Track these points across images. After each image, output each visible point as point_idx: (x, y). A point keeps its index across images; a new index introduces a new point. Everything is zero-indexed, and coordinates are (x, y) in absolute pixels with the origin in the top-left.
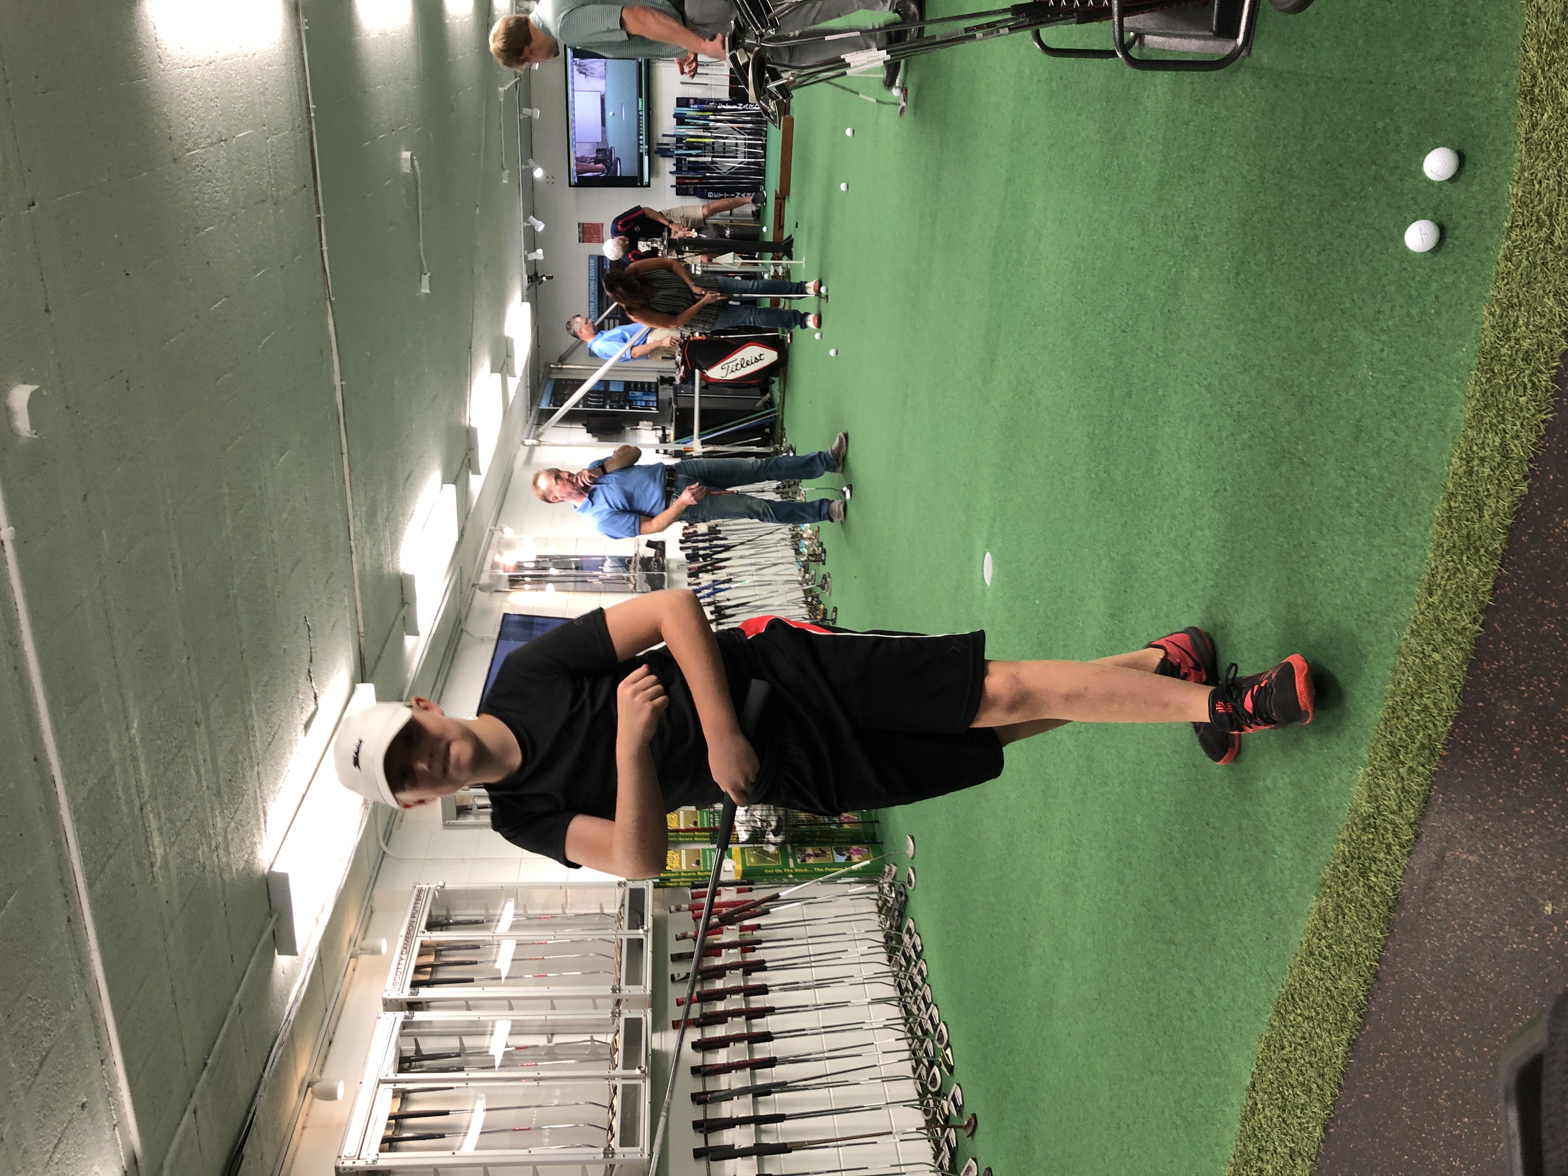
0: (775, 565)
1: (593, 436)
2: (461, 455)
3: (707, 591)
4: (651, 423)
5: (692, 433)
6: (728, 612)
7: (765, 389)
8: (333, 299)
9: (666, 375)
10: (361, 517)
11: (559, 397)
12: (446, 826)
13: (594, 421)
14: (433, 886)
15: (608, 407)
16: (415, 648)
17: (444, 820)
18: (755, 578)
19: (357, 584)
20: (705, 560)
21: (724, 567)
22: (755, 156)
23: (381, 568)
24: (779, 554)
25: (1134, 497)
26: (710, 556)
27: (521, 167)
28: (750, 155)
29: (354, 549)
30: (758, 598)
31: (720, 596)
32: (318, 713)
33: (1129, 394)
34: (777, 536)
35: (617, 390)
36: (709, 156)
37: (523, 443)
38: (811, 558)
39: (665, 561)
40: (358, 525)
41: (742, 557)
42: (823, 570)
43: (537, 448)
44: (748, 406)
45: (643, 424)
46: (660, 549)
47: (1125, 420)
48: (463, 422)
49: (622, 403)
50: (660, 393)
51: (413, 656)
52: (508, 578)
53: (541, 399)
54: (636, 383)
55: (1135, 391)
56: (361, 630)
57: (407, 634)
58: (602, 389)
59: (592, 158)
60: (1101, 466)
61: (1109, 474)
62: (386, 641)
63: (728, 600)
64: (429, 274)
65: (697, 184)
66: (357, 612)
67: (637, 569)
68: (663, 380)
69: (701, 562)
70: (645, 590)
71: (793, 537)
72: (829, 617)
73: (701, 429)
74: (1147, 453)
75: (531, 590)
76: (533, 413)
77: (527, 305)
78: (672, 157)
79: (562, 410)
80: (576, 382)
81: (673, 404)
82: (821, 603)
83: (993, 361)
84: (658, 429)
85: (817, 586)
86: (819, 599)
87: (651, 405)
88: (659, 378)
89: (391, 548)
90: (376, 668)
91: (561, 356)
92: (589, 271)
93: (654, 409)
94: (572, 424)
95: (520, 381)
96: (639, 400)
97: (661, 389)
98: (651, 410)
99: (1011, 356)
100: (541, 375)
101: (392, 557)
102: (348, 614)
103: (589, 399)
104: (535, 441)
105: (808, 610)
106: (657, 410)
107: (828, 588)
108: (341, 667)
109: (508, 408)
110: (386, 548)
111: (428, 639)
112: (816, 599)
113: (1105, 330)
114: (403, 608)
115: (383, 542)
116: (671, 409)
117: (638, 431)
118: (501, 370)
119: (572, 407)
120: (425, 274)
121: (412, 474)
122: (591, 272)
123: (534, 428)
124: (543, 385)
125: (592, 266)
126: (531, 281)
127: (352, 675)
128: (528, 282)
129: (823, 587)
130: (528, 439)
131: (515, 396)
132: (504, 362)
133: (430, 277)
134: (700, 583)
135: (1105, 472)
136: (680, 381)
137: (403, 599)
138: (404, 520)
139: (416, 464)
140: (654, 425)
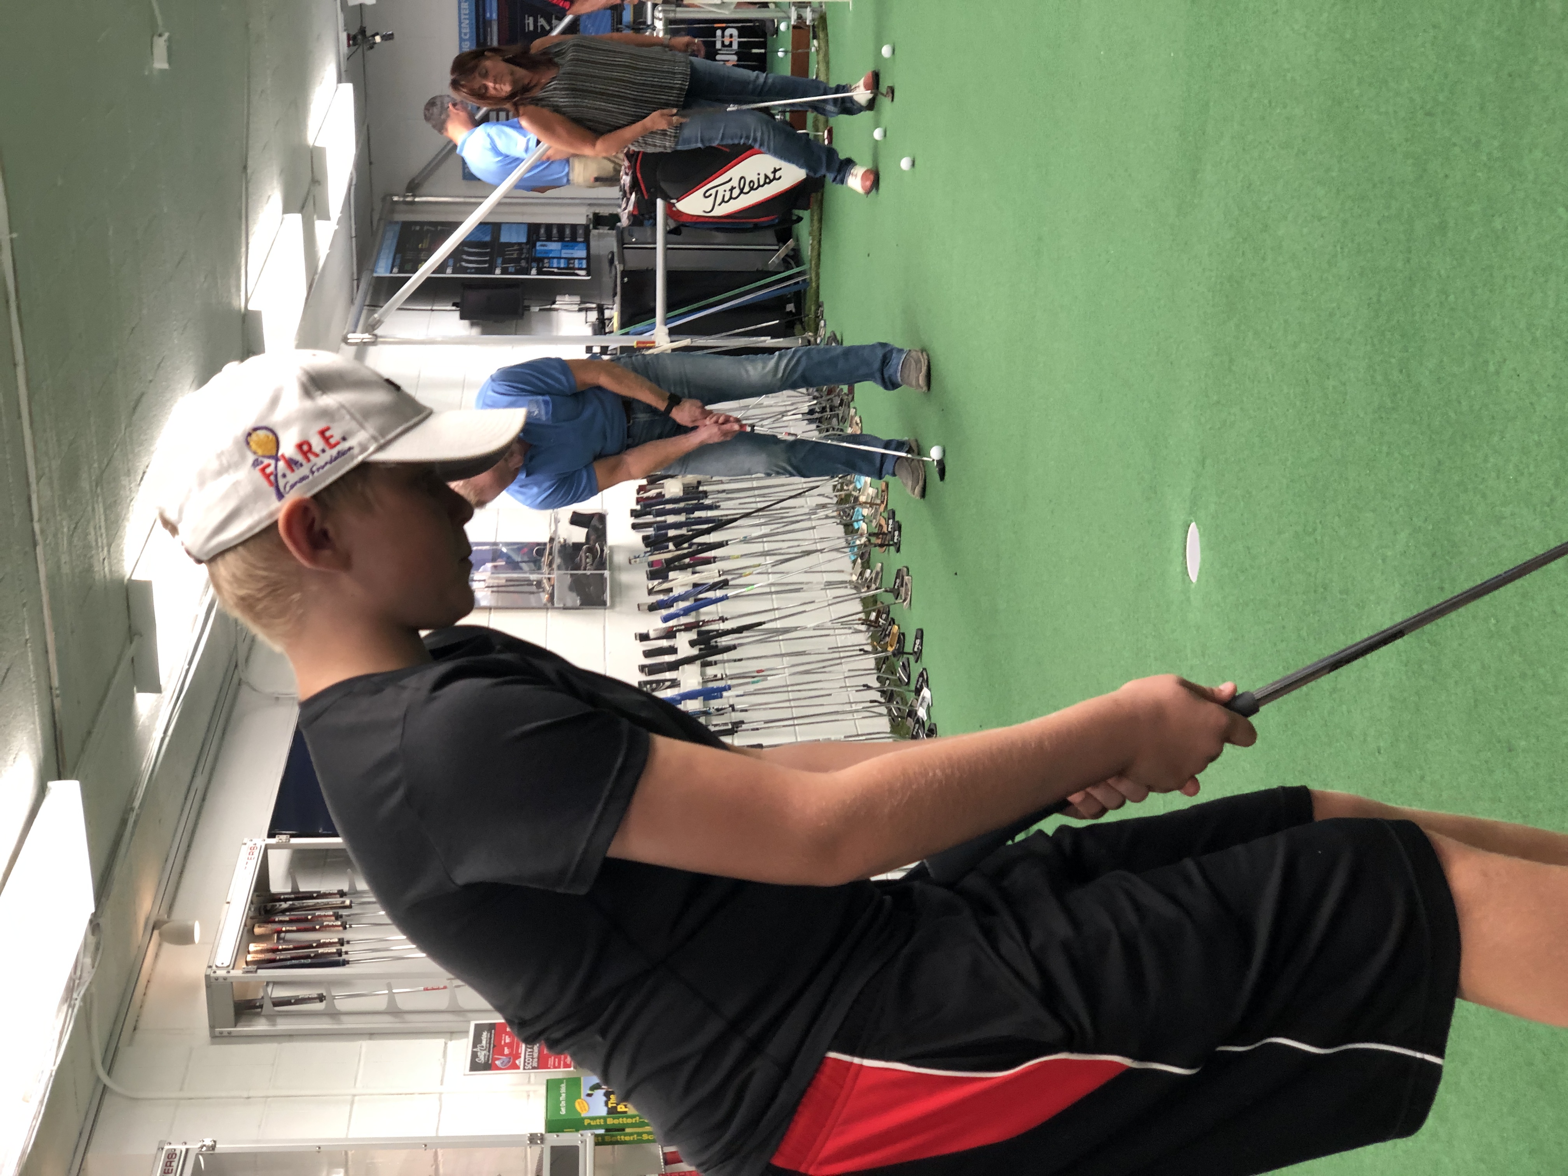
0: (808, 553)
1: (473, 325)
3: (682, 605)
4: (577, 299)
5: (652, 313)
6: (724, 641)
7: (784, 234)
9: (605, 211)
10: (51, 478)
11: (409, 255)
12: (216, 1038)
13: (473, 296)
14: (195, 1146)
15: (498, 271)
16: (154, 717)
17: (212, 1027)
18: (772, 578)
19: (45, 599)
20: (678, 546)
21: (714, 560)
23: (89, 569)
24: (816, 534)
25: (1452, 415)
26: (688, 539)
29: (39, 537)
30: (777, 614)
31: (708, 613)
33: (1442, 228)
34: (811, 501)
35: (514, 240)
37: (345, 340)
38: (874, 540)
39: (606, 551)
40: (46, 492)
41: (746, 540)
42: (893, 561)
43: (372, 350)
44: (752, 263)
45: (564, 302)
46: (596, 529)
47: (1435, 274)
48: (235, 303)
49: (523, 264)
50: (593, 243)
51: (150, 729)
53: (379, 253)
54: (549, 227)
55: (1452, 224)
56: (56, 683)
57: (139, 691)
58: (488, 239)
60: (1393, 360)
61: (1409, 376)
62: (101, 703)
63: (723, 619)
64: (166, 35)
66: (47, 652)
67: (555, 566)
68: (598, 220)
69: (671, 552)
70: (569, 604)
71: (841, 501)
72: (908, 648)
73: (670, 306)
74: (1476, 335)
76: (363, 285)
77: (348, 89)
79: (416, 279)
80: (439, 228)
81: (616, 262)
82: (894, 623)
83: (1195, 172)
84: (591, 309)
85: (886, 591)
86: (891, 616)
87: (577, 266)
88: (591, 216)
89: (107, 535)
90: (83, 750)
91: (413, 181)
92: (460, 23)
93: (583, 273)
94: (433, 304)
95: (337, 227)
96: (554, 258)
97: (594, 236)
98: (577, 275)
99: (1228, 162)
100: (376, 217)
101: (109, 551)
102: (30, 654)
103: (465, 257)
104: (367, 335)
105: (871, 636)
106: (588, 275)
107: (906, 594)
108: (19, 751)
109: (317, 277)
110: (99, 534)
111: (178, 698)
112: (884, 616)
113: (1395, 112)
114: (131, 643)
115: (92, 524)
116: (613, 273)
117: (555, 313)
118: (303, 207)
119: (433, 273)
120: (160, 35)
121: (144, 399)
122: (463, 25)
123: (365, 312)
124: (380, 232)
125: (465, 14)
126: (354, 44)
127: (40, 765)
128: (349, 45)
129: (897, 593)
130: (354, 332)
131: (328, 255)
132: (308, 194)
133: (169, 40)
134: (670, 590)
135: (1401, 371)
136: (629, 220)
137: (130, 627)
138: (130, 483)
139: (151, 381)
140: (582, 302)
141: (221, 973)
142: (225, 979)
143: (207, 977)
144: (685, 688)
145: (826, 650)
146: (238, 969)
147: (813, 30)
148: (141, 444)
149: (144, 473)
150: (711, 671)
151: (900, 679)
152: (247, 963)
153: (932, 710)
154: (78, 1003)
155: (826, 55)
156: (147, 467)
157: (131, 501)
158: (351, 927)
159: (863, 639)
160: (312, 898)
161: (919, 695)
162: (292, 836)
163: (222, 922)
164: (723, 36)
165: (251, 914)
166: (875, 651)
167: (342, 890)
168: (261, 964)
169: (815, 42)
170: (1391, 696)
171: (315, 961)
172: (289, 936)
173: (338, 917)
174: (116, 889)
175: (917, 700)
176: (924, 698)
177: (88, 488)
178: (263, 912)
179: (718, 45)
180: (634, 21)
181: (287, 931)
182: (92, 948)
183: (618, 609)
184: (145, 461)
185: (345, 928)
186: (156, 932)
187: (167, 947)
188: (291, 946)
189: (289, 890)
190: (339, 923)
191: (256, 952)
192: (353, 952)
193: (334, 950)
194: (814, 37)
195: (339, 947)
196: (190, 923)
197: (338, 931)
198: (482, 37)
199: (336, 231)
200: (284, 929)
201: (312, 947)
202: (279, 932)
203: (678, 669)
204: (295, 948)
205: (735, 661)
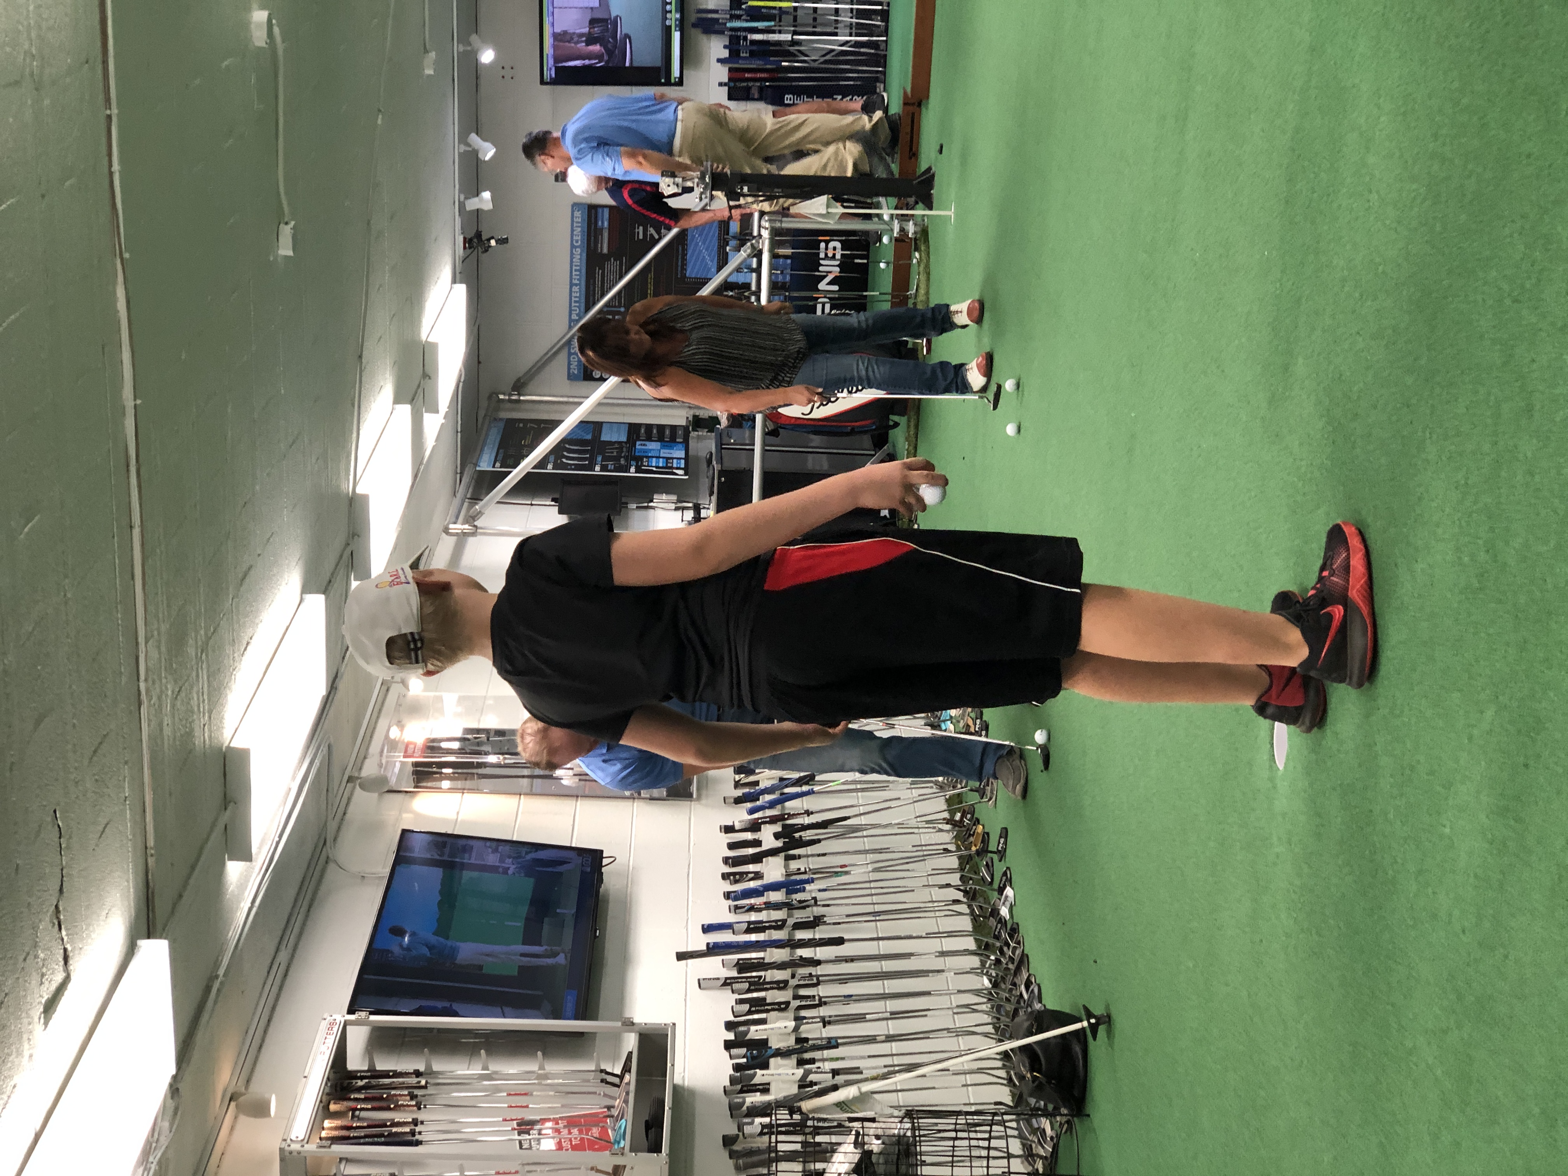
2: (338, 543)
3: (768, 798)
4: (674, 498)
6: (807, 835)
7: (881, 439)
8: (127, 255)
10: (159, 641)
11: (512, 451)
13: (573, 492)
15: (598, 468)
16: (242, 886)
19: (146, 759)
22: (870, 30)
23: (190, 734)
25: (1538, 593)
27: (458, 48)
28: (860, 30)
29: (144, 697)
30: (862, 809)
31: (792, 806)
32: (70, 986)
35: (614, 439)
36: (787, 32)
37: (446, 531)
40: (154, 654)
43: (471, 540)
45: (661, 500)
48: (343, 486)
49: (623, 462)
50: (692, 444)
51: (239, 898)
52: (411, 769)
53: (482, 450)
54: (649, 427)
56: (151, 843)
57: (230, 859)
58: (589, 437)
59: (581, 35)
61: (1495, 556)
62: (193, 868)
63: (808, 813)
64: (293, 223)
65: (766, 80)
66: (144, 809)
68: (698, 423)
72: (992, 847)
75: (451, 790)
76: (466, 479)
77: (461, 290)
78: (720, 32)
79: (516, 474)
80: (542, 425)
81: (714, 463)
82: (979, 823)
83: (1286, 368)
84: (687, 508)
85: (971, 790)
86: (975, 816)
87: (675, 466)
88: (691, 419)
89: (209, 700)
90: (173, 912)
91: (519, 380)
92: (572, 231)
93: (681, 472)
94: (533, 499)
95: (443, 421)
96: (653, 457)
97: (693, 438)
98: (677, 474)
99: (1319, 354)
100: (482, 413)
101: (210, 717)
102: (128, 812)
103: (565, 453)
104: (466, 526)
105: (955, 837)
106: (686, 474)
107: (992, 792)
108: (113, 906)
109: (422, 468)
110: (201, 699)
111: (267, 870)
112: (969, 816)
113: (1484, 300)
114: (226, 809)
115: (195, 689)
116: (711, 472)
117: (652, 511)
118: (413, 400)
119: (533, 468)
120: (287, 223)
121: (252, 572)
122: (575, 233)
123: (466, 504)
124: (485, 428)
125: (578, 222)
126: (470, 248)
127: (131, 923)
128: (465, 248)
129: (982, 792)
130: (455, 523)
131: (434, 447)
132: (419, 386)
133: (294, 228)
134: (757, 783)
135: (1488, 551)
136: (729, 421)
137: (225, 795)
138: (234, 652)
139: (259, 555)
140: (679, 501)
141: (295, 1147)
142: (299, 1153)
143: (282, 1150)
144: (769, 879)
145: (910, 848)
146: (313, 1143)
147: (916, 244)
148: (247, 616)
149: (248, 644)
150: (794, 865)
151: (983, 879)
152: (321, 1139)
153: (1014, 908)
154: (153, 1167)
155: (927, 266)
156: (251, 638)
157: (234, 670)
158: (425, 1107)
159: (946, 837)
160: (390, 1077)
161: (1002, 895)
162: (371, 1013)
163: (298, 1097)
164: (827, 248)
165: (327, 1090)
166: (958, 849)
167: (418, 1070)
168: (335, 1140)
169: (917, 255)
170: (1476, 876)
171: (388, 1140)
172: (363, 1114)
173: (413, 1097)
174: (196, 1055)
175: (1000, 900)
176: (1007, 897)
177: (194, 654)
178: (338, 1089)
179: (822, 255)
180: (740, 233)
181: (362, 1109)
182: (170, 1112)
183: (703, 802)
184: (250, 631)
185: (419, 1109)
186: (233, 1104)
187: (242, 1118)
188: (365, 1124)
189: (366, 1068)
190: (414, 1103)
191: (331, 1129)
192: (426, 1132)
193: (407, 1129)
194: (916, 249)
195: (413, 1127)
196: (266, 1096)
197: (412, 1111)
198: (592, 245)
199: (443, 424)
200: (359, 1107)
201: (386, 1126)
202: (354, 1110)
203: (762, 862)
204: (369, 1127)
205: (819, 855)
